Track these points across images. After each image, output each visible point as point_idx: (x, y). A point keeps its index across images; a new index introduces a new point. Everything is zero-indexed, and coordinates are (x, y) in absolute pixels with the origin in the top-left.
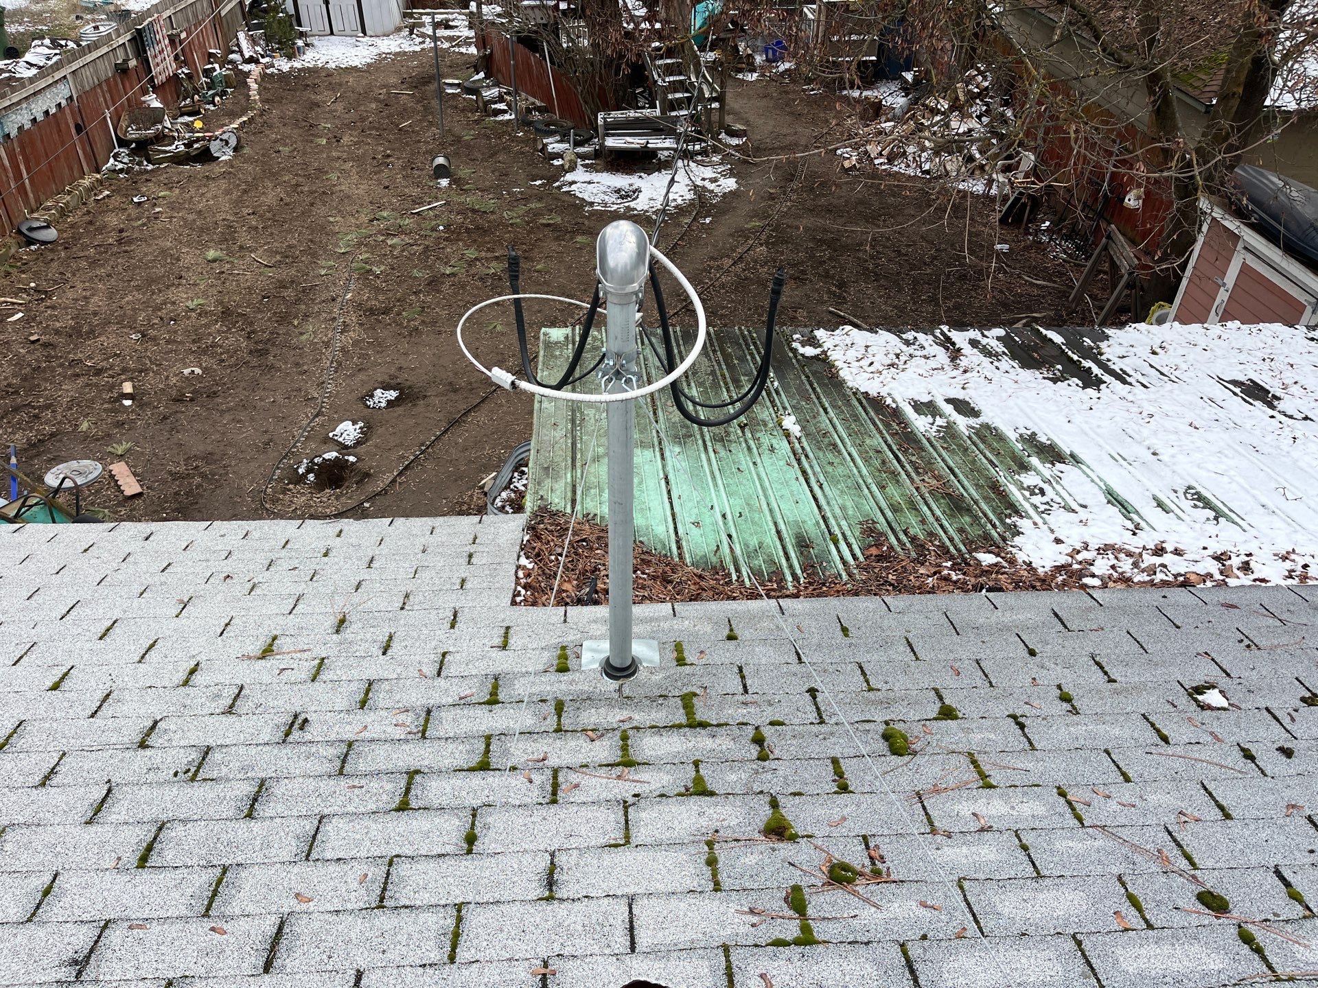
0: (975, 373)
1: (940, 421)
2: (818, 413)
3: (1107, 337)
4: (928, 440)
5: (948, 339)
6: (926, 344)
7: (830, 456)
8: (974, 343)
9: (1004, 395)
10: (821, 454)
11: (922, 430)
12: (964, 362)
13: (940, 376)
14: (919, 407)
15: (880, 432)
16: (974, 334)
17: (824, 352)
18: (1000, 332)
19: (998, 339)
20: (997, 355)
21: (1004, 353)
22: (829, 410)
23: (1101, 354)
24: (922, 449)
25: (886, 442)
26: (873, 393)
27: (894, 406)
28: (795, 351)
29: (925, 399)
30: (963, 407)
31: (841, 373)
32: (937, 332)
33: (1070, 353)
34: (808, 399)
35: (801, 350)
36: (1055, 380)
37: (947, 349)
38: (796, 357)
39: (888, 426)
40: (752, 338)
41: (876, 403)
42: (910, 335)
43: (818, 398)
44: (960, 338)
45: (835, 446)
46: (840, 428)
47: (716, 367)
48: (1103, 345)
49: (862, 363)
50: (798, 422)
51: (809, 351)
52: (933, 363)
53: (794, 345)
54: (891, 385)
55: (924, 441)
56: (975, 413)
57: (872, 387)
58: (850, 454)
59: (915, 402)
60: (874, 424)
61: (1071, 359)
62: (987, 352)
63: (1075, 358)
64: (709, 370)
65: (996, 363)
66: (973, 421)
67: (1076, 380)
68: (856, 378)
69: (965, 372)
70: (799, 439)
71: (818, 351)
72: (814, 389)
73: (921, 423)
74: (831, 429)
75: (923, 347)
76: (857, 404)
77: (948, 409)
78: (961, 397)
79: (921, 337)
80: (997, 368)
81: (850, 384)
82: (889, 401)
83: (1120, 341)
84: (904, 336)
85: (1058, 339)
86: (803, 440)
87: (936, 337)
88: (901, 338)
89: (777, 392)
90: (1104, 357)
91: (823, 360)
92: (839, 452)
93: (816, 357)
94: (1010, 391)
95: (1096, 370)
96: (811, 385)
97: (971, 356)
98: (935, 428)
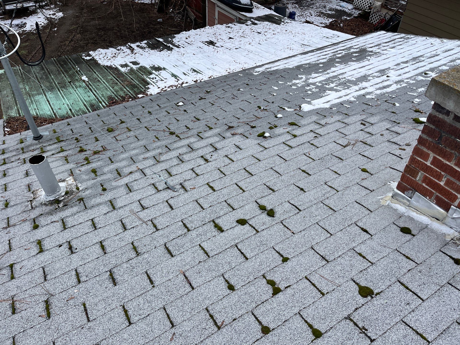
0: (138, 54)
1: (128, 68)
2: (93, 74)
3: (175, 37)
4: (125, 73)
5: (130, 47)
6: (124, 49)
7: (98, 84)
8: (138, 46)
9: (146, 57)
10: (95, 84)
11: (123, 71)
12: (135, 52)
13: (129, 57)
14: (122, 66)
15: (111, 74)
16: (138, 44)
17: (93, 57)
18: (146, 42)
19: (145, 44)
20: (145, 48)
21: (147, 47)
22: (96, 72)
23: (173, 42)
24: (124, 76)
25: (114, 77)
26: (109, 65)
27: (115, 67)
28: (84, 59)
29: (124, 63)
30: (135, 63)
31: (99, 62)
32: (127, 45)
33: (164, 43)
34: (90, 71)
35: (86, 58)
36: (160, 51)
37: (130, 49)
38: (84, 61)
39: (114, 72)
40: (69, 58)
41: (110, 68)
42: (119, 48)
43: (93, 70)
44: (134, 46)
45: (99, 81)
46: (100, 76)
47: (59, 69)
48: (174, 40)
49: (104, 58)
50: (87, 77)
51: (88, 58)
52: (126, 54)
53: (83, 57)
54: (113, 62)
55: (124, 74)
56: (138, 64)
57: (108, 64)
58: (103, 82)
59: (121, 65)
60: (110, 73)
61: (165, 45)
62: (142, 48)
63: (166, 44)
64: (56, 70)
65: (144, 50)
66: (138, 66)
67: (166, 50)
68: (103, 62)
69: (135, 54)
70: (88, 82)
71: (91, 57)
72: (91, 68)
73: (123, 70)
74: (97, 77)
75: (123, 50)
76: (104, 69)
77: (131, 65)
78: (134, 61)
79: (122, 47)
80: (145, 51)
81: (102, 64)
82: (113, 66)
83: (178, 37)
84: (117, 48)
85: (161, 40)
86: (89, 81)
87: (127, 47)
88: (117, 49)
89: (79, 71)
90: (174, 42)
91: (93, 60)
92: (100, 82)
93: (91, 59)
94: (147, 56)
95: (171, 46)
96: (90, 67)
97: (137, 50)
98: (127, 70)
